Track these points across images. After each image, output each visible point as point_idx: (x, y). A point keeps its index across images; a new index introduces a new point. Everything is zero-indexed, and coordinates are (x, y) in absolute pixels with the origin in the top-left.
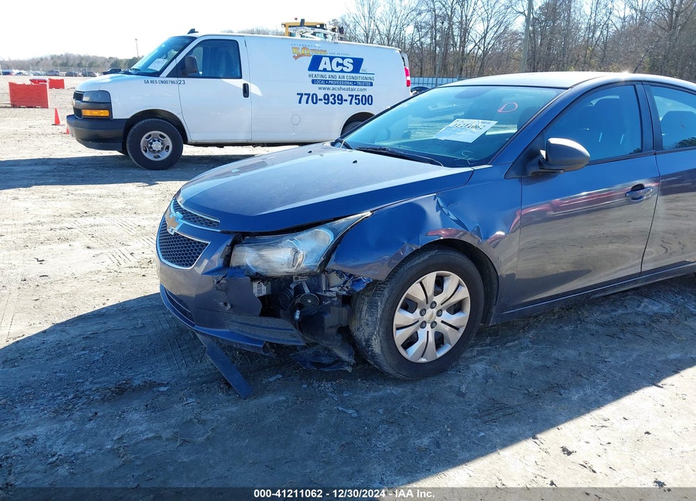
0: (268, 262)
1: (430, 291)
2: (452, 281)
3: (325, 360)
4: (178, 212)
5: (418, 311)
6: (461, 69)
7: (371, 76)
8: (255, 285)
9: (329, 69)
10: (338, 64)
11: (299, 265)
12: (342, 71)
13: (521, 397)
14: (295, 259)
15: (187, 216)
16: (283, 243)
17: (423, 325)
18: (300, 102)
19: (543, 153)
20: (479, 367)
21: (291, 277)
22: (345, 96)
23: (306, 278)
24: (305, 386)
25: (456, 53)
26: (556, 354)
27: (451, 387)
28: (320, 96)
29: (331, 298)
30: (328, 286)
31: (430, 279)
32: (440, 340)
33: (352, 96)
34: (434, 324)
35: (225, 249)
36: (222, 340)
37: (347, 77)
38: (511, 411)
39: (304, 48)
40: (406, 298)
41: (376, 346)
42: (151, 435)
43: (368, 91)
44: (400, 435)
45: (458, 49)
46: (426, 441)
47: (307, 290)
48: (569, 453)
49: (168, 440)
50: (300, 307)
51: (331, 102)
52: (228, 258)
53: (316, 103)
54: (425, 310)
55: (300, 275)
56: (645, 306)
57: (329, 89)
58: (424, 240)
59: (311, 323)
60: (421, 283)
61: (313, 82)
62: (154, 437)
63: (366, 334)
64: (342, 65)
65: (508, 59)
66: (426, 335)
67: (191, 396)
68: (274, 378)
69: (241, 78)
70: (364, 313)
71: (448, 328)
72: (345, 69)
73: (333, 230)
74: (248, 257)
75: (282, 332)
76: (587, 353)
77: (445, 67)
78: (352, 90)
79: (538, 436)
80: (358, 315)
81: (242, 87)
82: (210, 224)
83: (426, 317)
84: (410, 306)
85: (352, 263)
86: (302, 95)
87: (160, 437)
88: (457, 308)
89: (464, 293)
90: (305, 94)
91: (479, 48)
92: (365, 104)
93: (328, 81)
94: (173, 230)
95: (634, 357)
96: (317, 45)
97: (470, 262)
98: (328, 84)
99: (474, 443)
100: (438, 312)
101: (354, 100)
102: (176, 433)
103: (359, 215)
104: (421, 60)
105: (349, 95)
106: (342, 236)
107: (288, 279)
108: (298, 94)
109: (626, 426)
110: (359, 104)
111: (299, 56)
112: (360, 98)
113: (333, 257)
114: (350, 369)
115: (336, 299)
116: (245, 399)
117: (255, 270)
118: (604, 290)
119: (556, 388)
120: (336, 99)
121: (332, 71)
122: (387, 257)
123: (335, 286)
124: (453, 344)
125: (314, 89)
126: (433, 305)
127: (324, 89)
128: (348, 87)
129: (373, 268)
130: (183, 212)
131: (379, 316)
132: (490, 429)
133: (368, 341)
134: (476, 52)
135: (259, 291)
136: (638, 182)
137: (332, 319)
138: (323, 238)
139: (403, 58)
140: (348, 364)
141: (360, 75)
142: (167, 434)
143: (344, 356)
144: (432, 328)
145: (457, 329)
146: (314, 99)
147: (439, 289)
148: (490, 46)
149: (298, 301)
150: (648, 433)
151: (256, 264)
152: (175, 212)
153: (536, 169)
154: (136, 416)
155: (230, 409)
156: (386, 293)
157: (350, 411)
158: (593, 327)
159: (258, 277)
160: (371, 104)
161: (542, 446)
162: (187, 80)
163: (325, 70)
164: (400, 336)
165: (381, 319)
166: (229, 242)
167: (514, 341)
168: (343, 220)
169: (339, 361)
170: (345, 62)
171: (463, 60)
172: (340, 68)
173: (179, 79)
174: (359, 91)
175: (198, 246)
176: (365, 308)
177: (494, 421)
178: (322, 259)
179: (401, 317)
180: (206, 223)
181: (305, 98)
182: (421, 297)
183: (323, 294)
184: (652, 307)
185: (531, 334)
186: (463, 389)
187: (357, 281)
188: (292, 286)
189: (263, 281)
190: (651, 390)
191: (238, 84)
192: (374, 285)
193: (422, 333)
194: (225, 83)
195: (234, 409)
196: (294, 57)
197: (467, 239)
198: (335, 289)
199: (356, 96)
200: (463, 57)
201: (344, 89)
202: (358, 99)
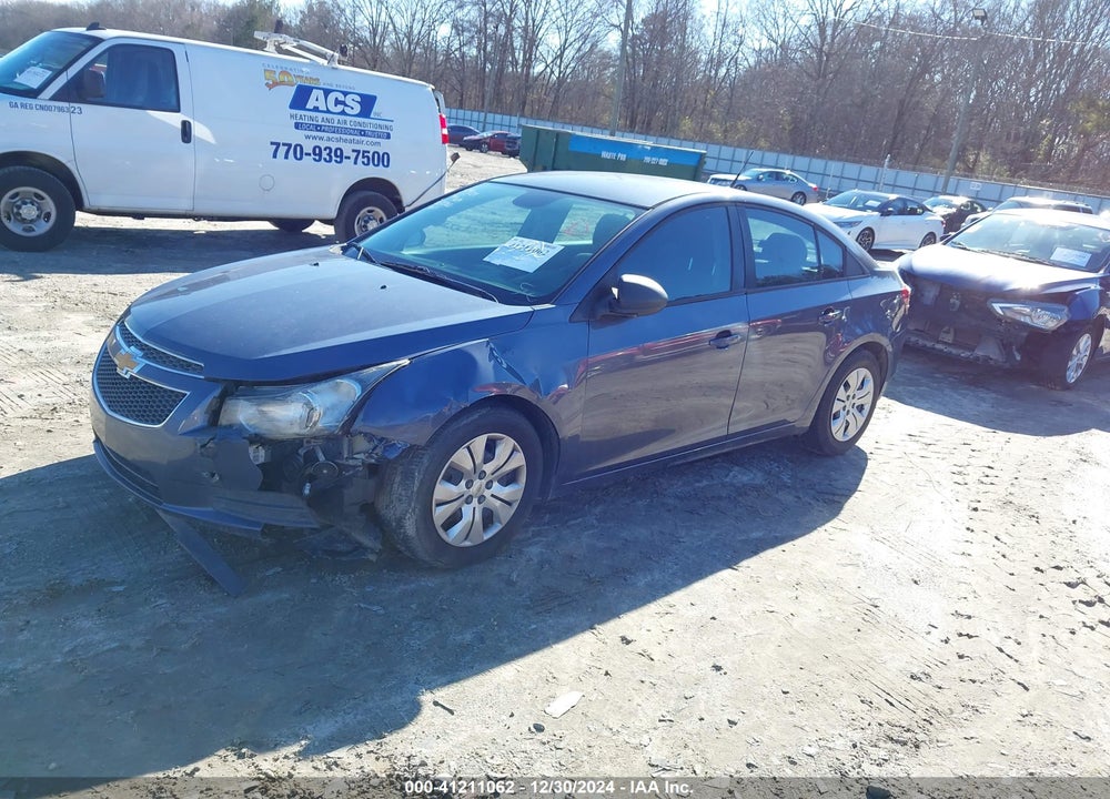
0: (272, 420)
1: (479, 457)
2: (506, 445)
3: (342, 547)
4: (132, 348)
5: (463, 483)
6: (524, 104)
7: (388, 124)
8: (251, 449)
9: (323, 108)
10: (337, 102)
11: (315, 423)
12: (343, 113)
13: (581, 584)
14: (309, 418)
15: (148, 353)
16: (294, 397)
17: (469, 500)
18: (275, 156)
19: (615, 291)
20: (534, 551)
21: (301, 440)
22: (347, 150)
23: (320, 442)
24: (314, 581)
25: (515, 76)
26: (624, 534)
27: (500, 575)
28: (308, 148)
29: (355, 467)
30: (351, 452)
31: (479, 443)
32: (488, 517)
33: (358, 152)
34: (481, 499)
35: (211, 403)
36: (205, 522)
37: (350, 122)
38: (568, 600)
39: (284, 72)
40: (449, 467)
41: (410, 527)
42: (113, 645)
43: (384, 146)
44: (438, 632)
45: (519, 70)
46: (468, 637)
47: (322, 458)
48: (628, 642)
49: (138, 649)
50: (312, 478)
51: (325, 159)
52: (215, 414)
53: (301, 159)
54: (472, 482)
55: (315, 438)
56: (735, 476)
57: (321, 138)
58: (474, 396)
59: (325, 499)
60: (468, 448)
61: (297, 126)
62: (120, 648)
63: (398, 513)
64: (343, 103)
65: (597, 94)
66: (470, 512)
67: (161, 597)
68: (271, 572)
69: (178, 111)
70: (395, 486)
71: (498, 503)
72: (348, 110)
73: (360, 381)
74: (243, 413)
75: (289, 511)
76: (661, 532)
77: (498, 96)
78: (358, 142)
79: (596, 626)
80: (389, 488)
81: (180, 126)
82: (187, 366)
83: (473, 490)
84: (454, 476)
85: (383, 423)
86: (278, 145)
87: (128, 647)
88: (509, 479)
89: (519, 460)
90: (284, 144)
91: (552, 72)
92: (378, 165)
93: (321, 126)
94: (127, 371)
95: (713, 536)
96: (304, 69)
97: (527, 422)
98: (320, 131)
99: (524, 637)
100: (487, 484)
101: (360, 159)
102: (147, 641)
103: (394, 363)
104: (461, 82)
105: (354, 151)
106: (373, 389)
107: (297, 442)
108: (272, 143)
109: (692, 613)
110: (368, 164)
111: (276, 84)
112: (370, 155)
113: (361, 416)
114: (373, 558)
115: (361, 469)
116: (236, 598)
117: (252, 431)
118: (685, 457)
119: (620, 575)
120: (333, 154)
121: (328, 111)
122: (431, 415)
123: (360, 451)
124: (504, 522)
125: (297, 137)
126: (482, 475)
127: (315, 138)
128: (352, 137)
129: (410, 430)
130: (141, 347)
131: (415, 489)
132: (543, 620)
133: (400, 521)
134: (547, 77)
135: (256, 457)
136: (724, 327)
137: (353, 494)
138: (347, 391)
139: (437, 100)
140: (373, 551)
141: (370, 121)
142: (137, 642)
143: (366, 541)
144: (480, 503)
145: (509, 504)
146: (297, 152)
147: (489, 455)
148: (569, 71)
149: (310, 470)
150: (714, 618)
151: (252, 423)
152: (129, 346)
153: (606, 311)
154: (87, 624)
155: (217, 610)
156: (425, 460)
157: (375, 608)
158: (671, 501)
159: (258, 439)
160: (388, 166)
161: (599, 636)
162: (85, 107)
163: (316, 109)
164: (440, 514)
165: (417, 492)
166: (217, 393)
167: (576, 519)
168: (374, 369)
169: (359, 547)
170: (348, 100)
171: (527, 88)
172: (340, 108)
173: (72, 104)
174: (367, 145)
175: (170, 397)
176: (398, 479)
177: (549, 611)
178: (346, 418)
179: (443, 490)
180: (182, 366)
181: (283, 150)
182: (468, 465)
183: (344, 462)
184: (740, 476)
185: (598, 510)
186: (514, 577)
187: (390, 446)
188: (302, 452)
189: (263, 445)
190: (726, 574)
191: (174, 120)
192: (412, 451)
193: (467, 510)
194: (152, 117)
195: (223, 610)
196: (267, 84)
197: (524, 394)
198: (362, 456)
199: (364, 152)
200: (527, 82)
201: (346, 141)
202: (368, 157)
